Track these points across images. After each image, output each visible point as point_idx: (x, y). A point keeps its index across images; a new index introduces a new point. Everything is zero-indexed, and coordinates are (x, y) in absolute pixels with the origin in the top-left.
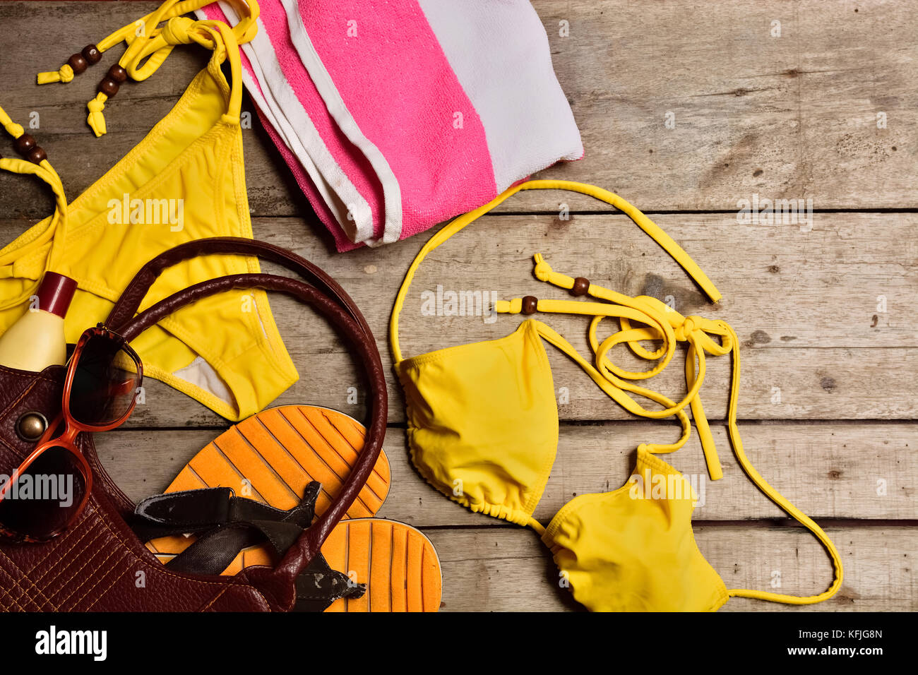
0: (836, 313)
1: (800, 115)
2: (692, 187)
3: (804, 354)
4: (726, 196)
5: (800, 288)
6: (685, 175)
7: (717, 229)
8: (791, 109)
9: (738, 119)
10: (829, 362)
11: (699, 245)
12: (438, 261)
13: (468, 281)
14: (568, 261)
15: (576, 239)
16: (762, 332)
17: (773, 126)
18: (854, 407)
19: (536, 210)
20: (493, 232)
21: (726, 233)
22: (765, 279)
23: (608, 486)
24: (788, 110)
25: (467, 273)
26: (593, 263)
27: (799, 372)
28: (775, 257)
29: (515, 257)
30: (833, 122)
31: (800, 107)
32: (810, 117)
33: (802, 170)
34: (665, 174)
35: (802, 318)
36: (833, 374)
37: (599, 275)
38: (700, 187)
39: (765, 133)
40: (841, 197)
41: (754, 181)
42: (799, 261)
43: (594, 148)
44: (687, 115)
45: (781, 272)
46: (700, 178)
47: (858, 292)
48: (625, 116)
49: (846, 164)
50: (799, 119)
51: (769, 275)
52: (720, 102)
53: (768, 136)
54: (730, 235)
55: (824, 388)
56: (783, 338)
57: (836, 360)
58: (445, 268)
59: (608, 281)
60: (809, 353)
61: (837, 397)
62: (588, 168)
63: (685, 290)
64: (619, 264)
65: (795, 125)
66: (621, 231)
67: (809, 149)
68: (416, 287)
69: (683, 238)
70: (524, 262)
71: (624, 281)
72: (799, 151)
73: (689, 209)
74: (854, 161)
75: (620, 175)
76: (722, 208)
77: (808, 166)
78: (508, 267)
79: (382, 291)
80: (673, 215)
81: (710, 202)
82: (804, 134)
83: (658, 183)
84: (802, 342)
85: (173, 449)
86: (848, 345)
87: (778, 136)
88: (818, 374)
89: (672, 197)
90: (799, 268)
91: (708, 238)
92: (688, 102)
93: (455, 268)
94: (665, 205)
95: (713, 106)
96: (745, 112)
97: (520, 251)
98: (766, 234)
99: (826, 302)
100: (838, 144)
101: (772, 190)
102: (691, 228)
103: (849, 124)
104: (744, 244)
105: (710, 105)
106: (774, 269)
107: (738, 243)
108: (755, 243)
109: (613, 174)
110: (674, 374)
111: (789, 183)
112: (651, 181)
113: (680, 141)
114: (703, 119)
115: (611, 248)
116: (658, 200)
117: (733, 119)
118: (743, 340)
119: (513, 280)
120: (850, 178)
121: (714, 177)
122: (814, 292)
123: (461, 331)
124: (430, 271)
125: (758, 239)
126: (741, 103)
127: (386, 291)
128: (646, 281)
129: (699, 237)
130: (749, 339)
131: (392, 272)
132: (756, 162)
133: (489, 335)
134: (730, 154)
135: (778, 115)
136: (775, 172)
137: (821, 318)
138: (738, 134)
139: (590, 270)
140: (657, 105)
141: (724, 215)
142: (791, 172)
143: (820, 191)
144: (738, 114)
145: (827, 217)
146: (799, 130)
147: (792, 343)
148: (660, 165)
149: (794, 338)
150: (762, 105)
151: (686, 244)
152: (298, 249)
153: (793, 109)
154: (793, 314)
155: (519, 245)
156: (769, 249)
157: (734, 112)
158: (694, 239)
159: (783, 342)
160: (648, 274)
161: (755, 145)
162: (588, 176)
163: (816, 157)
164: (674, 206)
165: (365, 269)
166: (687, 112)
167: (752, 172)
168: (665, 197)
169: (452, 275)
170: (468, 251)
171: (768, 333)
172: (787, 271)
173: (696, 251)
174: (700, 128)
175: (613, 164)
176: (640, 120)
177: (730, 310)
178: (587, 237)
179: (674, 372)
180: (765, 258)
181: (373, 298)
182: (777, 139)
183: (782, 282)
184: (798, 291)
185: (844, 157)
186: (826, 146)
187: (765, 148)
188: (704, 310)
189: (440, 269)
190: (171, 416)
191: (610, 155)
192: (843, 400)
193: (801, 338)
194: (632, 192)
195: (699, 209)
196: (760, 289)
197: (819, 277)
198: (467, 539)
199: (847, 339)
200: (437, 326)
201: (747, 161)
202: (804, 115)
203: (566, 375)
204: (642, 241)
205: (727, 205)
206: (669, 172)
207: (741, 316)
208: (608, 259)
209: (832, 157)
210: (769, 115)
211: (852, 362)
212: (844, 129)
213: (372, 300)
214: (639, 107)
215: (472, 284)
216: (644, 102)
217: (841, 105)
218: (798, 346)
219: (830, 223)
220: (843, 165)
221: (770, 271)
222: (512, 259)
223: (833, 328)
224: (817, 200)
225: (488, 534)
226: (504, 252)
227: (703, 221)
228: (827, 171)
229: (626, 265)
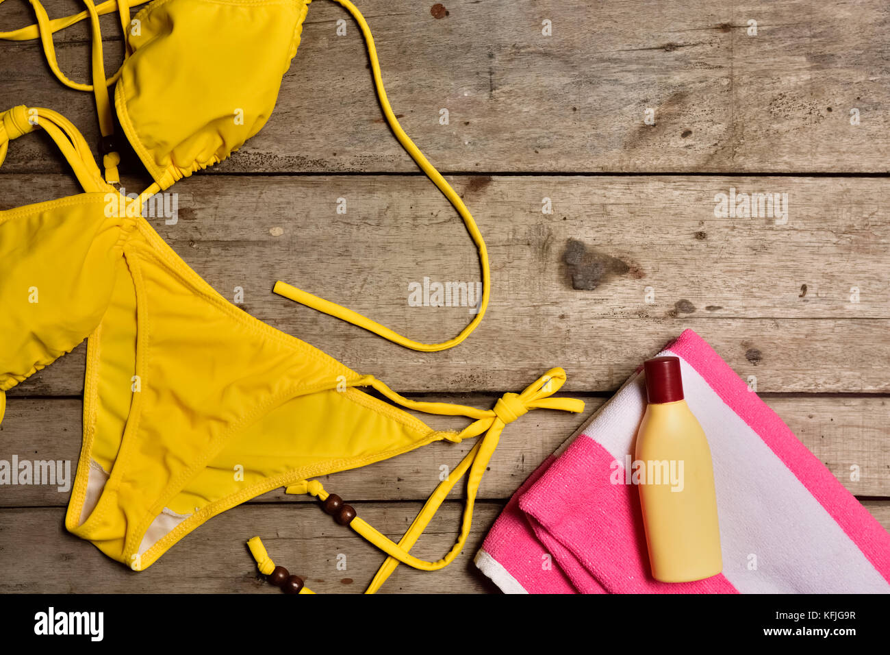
0: (764, 282)
1: (732, 72)
2: (616, 148)
3: (729, 325)
4: (652, 158)
5: (727, 256)
6: (610, 135)
7: (642, 192)
8: (723, 65)
9: (666, 76)
10: (755, 333)
11: (623, 209)
12: (348, 224)
13: (379, 245)
14: (485, 225)
15: (494, 201)
16: (687, 302)
17: (704, 84)
18: (779, 380)
19: (452, 170)
20: (407, 193)
21: (651, 197)
22: (691, 246)
23: (523, 460)
24: (720, 67)
25: (379, 236)
26: (511, 227)
27: (724, 343)
28: (702, 223)
29: (430, 220)
30: (767, 81)
31: (732, 64)
32: (743, 75)
33: (733, 131)
34: (589, 133)
35: (728, 286)
36: (759, 345)
37: (518, 240)
38: (625, 147)
39: (695, 91)
40: (773, 160)
41: (682, 142)
42: (727, 227)
43: (515, 104)
44: (614, 71)
45: (708, 239)
46: (625, 139)
47: (787, 261)
48: (548, 71)
49: (779, 125)
50: (731, 77)
51: (696, 242)
52: (648, 58)
53: (698, 94)
54: (655, 199)
55: (749, 360)
56: (709, 308)
57: (762, 331)
58: (355, 230)
59: (527, 247)
60: (735, 324)
61: (763, 369)
62: (508, 126)
63: (608, 256)
64: (538, 228)
65: (726, 83)
66: (541, 193)
67: (741, 109)
68: (324, 250)
69: (606, 202)
70: (440, 226)
71: (544, 246)
72: (730, 110)
73: (614, 171)
74: (787, 122)
75: (542, 135)
76: (649, 171)
77: (739, 127)
78: (422, 231)
79: (289, 255)
80: (597, 177)
81: (635, 163)
82: (735, 93)
83: (581, 143)
84: (727, 312)
85: (67, 419)
86: (775, 315)
87: (709, 95)
88: (745, 345)
89: (596, 158)
90: (727, 234)
91: (632, 202)
92: (614, 57)
93: (365, 231)
94: (588, 166)
95: (640, 61)
96: (674, 68)
97: (435, 213)
98: (693, 198)
99: (754, 271)
100: (771, 104)
101: (701, 152)
102: (615, 192)
103: (783, 83)
104: (670, 208)
105: (637, 60)
106: (701, 236)
107: (664, 208)
108: (683, 207)
109: (535, 133)
110: (594, 344)
111: (719, 145)
112: (573, 140)
113: (605, 99)
114: (629, 75)
115: (531, 212)
116: (581, 161)
117: (660, 76)
118: (667, 309)
119: (427, 244)
120: (783, 140)
121: (641, 138)
122: (742, 260)
123: (372, 298)
124: (339, 234)
125: (685, 203)
126: (670, 59)
127: (293, 255)
128: (567, 246)
129: (623, 201)
130: (673, 308)
131: (299, 234)
132: (684, 122)
133: (402, 301)
134: (657, 113)
135: (709, 72)
136: (704, 132)
137: (748, 288)
138: (667, 92)
139: (508, 234)
140: (582, 59)
141: (650, 177)
142: (722, 133)
143: (751, 153)
144: (667, 70)
145: (757, 181)
146: (731, 88)
147: (718, 313)
148: (584, 124)
149: (720, 308)
150: (692, 61)
151: (609, 208)
152: (200, 209)
153: (725, 65)
154: (720, 282)
155: (434, 208)
156: (696, 215)
157: (663, 68)
158: (618, 202)
159: (709, 312)
160: (569, 239)
161: (685, 103)
162: (507, 135)
163: (747, 118)
164: (598, 167)
165: (271, 231)
166: (613, 68)
167: (680, 132)
168: (589, 157)
169: (362, 238)
170: (379, 213)
171: (693, 302)
172: (714, 238)
173: (619, 215)
174: (627, 85)
175: (535, 122)
176: (564, 76)
177: (654, 278)
178: (506, 199)
179: (594, 342)
180: (691, 223)
181: (280, 262)
182: (708, 98)
183: (708, 249)
184: (726, 258)
185: (776, 118)
186: (758, 106)
187: (695, 107)
188: (627, 277)
189: (350, 233)
190: (65, 385)
191: (531, 112)
192: (768, 372)
193: (727, 308)
194: (556, 152)
195: (624, 171)
196: (686, 256)
197: (748, 244)
198: (376, 514)
199: (775, 310)
200: (346, 292)
201: (676, 121)
202: (736, 73)
203: (482, 344)
204: (563, 204)
205: (653, 167)
206: (593, 132)
207: (665, 284)
208: (527, 223)
209: (764, 118)
210: (699, 72)
211: (780, 333)
212: (778, 88)
213: (278, 264)
214: (563, 61)
215: (384, 248)
216: (569, 56)
217: (775, 62)
218: (724, 316)
219: (761, 187)
220: (775, 126)
221: (697, 237)
222: (427, 223)
223: (761, 298)
224: (747, 163)
225: (398, 510)
226: (418, 214)
227: (628, 184)
228: (759, 132)
229: (546, 230)
